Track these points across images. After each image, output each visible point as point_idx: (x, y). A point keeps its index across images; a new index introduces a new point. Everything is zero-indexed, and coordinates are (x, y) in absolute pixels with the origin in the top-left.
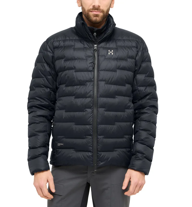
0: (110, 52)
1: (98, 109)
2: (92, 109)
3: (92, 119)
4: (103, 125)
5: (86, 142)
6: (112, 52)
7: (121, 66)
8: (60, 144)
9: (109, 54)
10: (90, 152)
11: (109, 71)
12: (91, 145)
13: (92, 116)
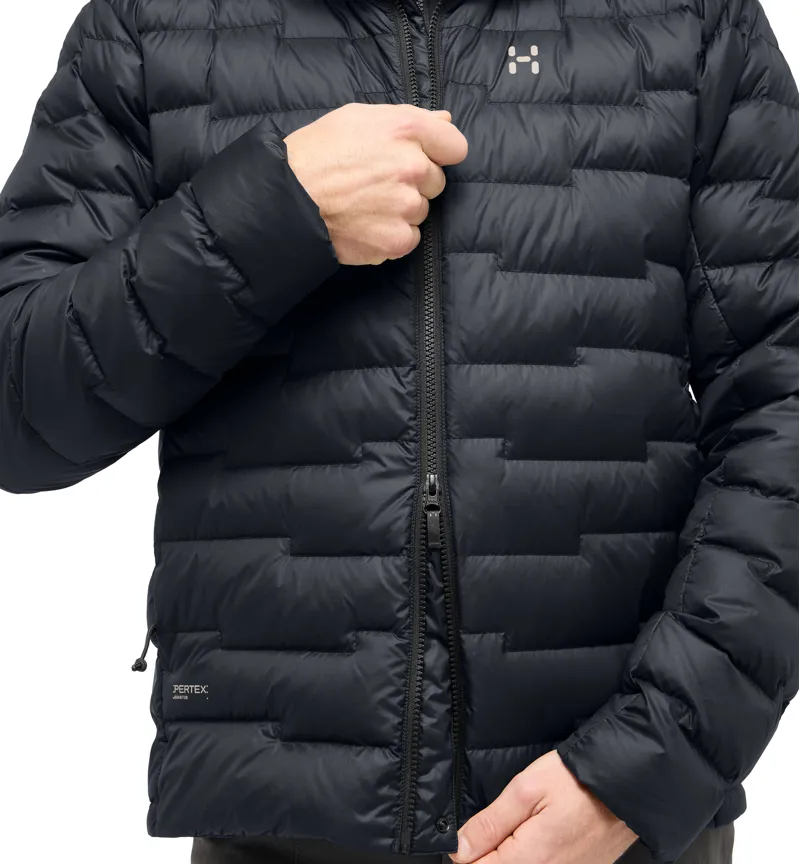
0: (521, 59)
1: (454, 443)
2: (411, 446)
3: (407, 510)
4: (500, 559)
5: (358, 672)
6: (534, 59)
7: (600, 147)
8: (187, 688)
9: (512, 68)
10: (382, 744)
11: (516, 181)
12: (395, 701)
13: (411, 491)
